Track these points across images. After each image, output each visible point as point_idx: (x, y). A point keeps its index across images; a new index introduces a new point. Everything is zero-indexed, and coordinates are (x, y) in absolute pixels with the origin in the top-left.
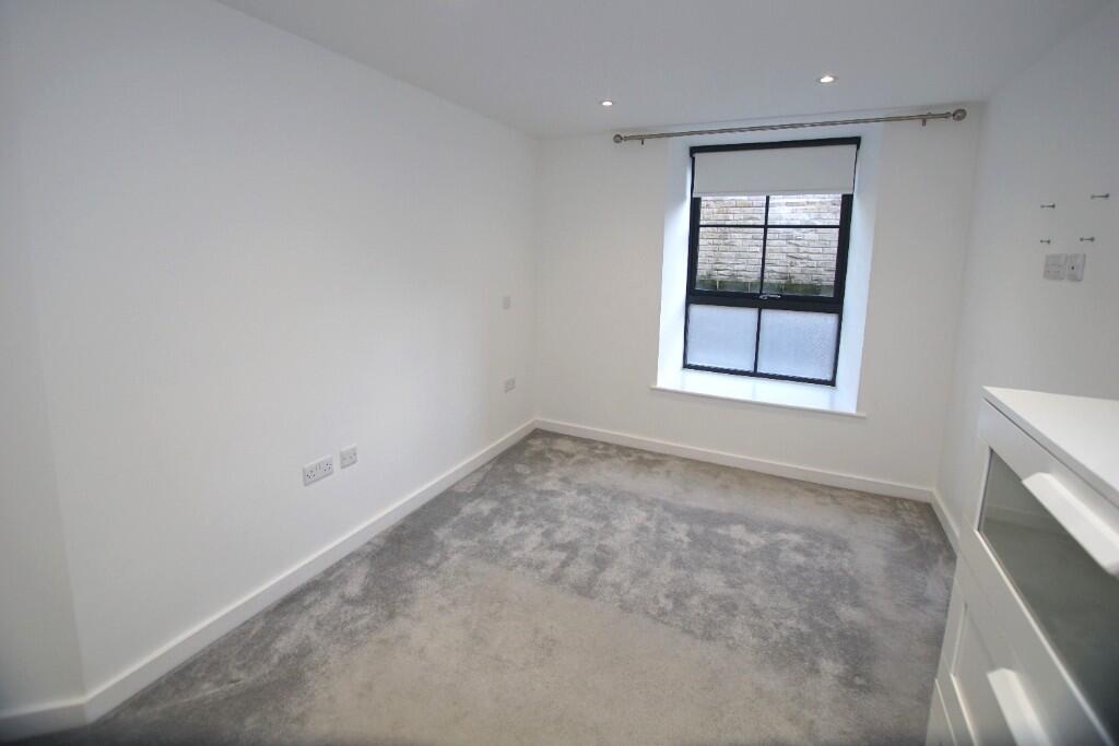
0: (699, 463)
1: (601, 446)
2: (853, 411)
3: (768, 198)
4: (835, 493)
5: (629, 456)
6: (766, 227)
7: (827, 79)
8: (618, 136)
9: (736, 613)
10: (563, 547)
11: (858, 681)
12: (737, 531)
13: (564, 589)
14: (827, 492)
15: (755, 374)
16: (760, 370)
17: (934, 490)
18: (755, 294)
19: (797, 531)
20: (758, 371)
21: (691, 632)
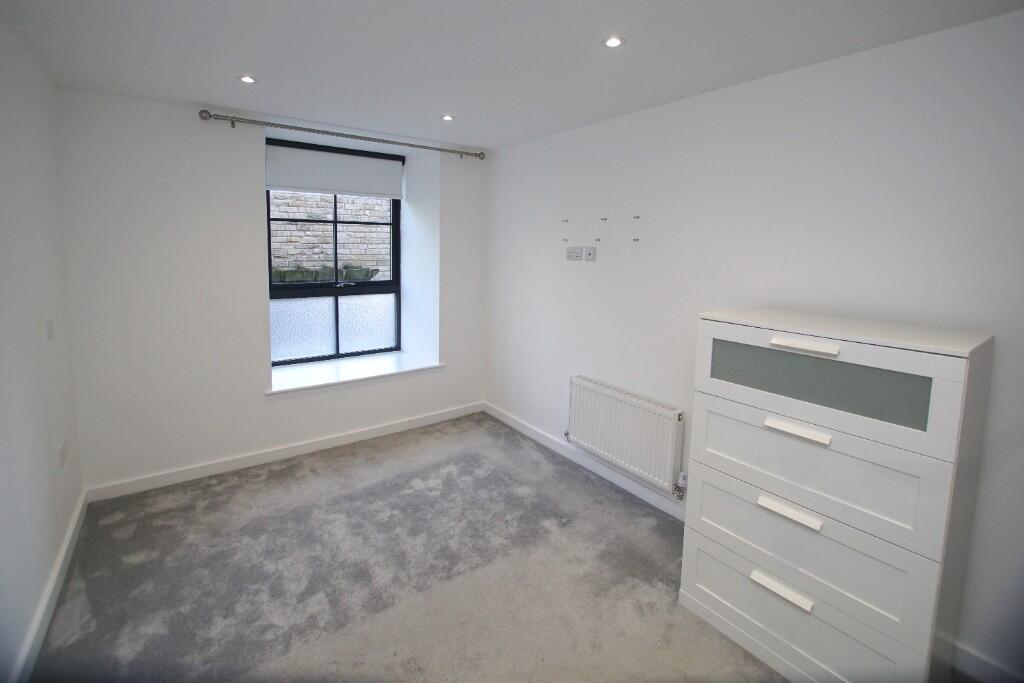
0: (329, 451)
1: (214, 482)
2: (436, 363)
3: (335, 197)
4: (436, 427)
5: (258, 476)
6: (335, 222)
7: (448, 118)
8: (206, 112)
9: (481, 534)
10: (310, 591)
11: (564, 520)
12: (418, 484)
13: (363, 618)
14: (431, 429)
15: (338, 356)
16: (341, 351)
17: (484, 401)
18: (332, 283)
19: (448, 463)
20: (340, 352)
21: (477, 565)
